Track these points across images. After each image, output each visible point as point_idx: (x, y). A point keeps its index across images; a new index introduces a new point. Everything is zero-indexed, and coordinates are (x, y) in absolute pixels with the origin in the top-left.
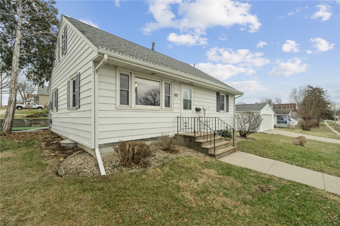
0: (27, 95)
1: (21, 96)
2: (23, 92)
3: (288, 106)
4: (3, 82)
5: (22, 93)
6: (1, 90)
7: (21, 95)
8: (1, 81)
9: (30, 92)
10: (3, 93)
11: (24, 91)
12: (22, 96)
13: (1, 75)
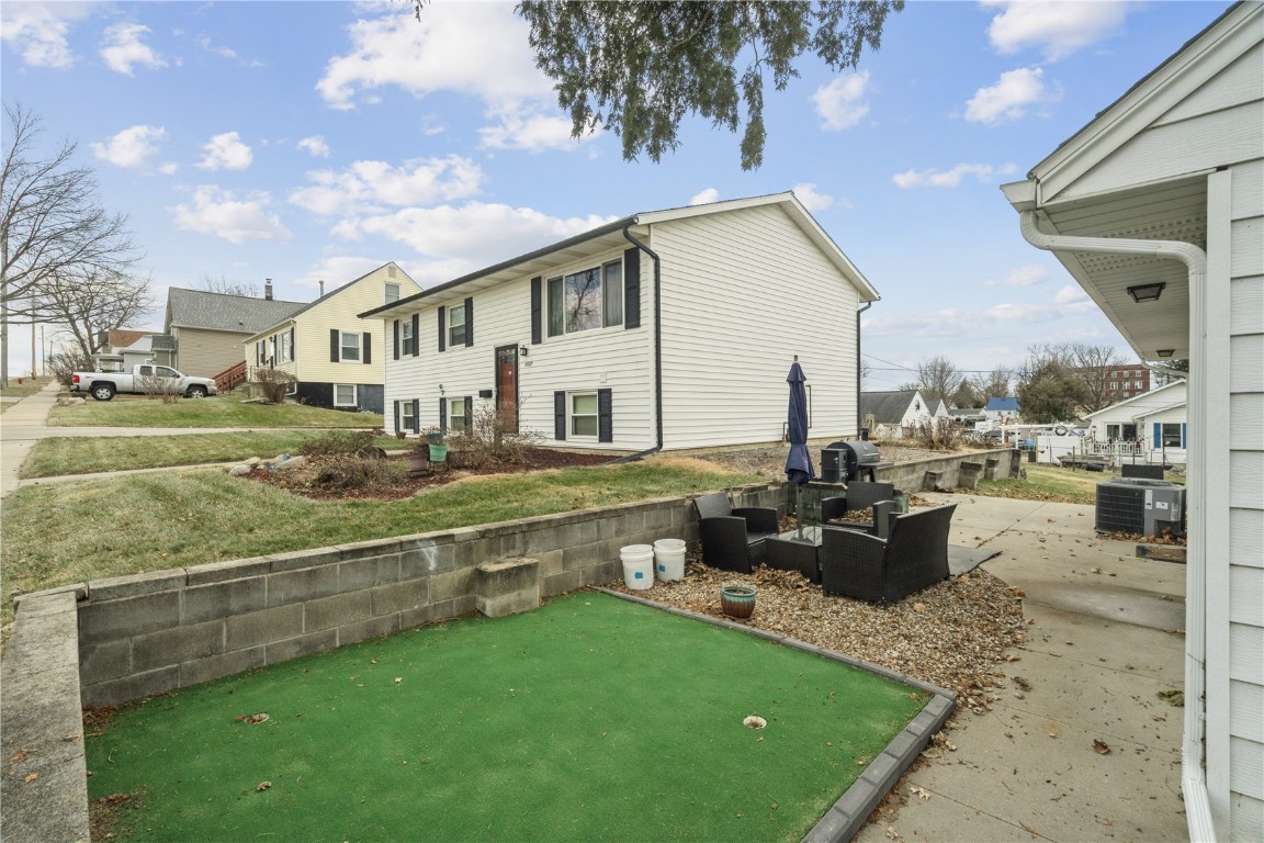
0: (101, 333)
1: (74, 337)
2: (82, 321)
3: (1120, 375)
4: (12, 272)
5: (80, 324)
6: (5, 308)
7: (77, 333)
8: (6, 267)
9: (114, 321)
10: (9, 319)
11: (86, 319)
12: (82, 341)
13: (3, 237)
